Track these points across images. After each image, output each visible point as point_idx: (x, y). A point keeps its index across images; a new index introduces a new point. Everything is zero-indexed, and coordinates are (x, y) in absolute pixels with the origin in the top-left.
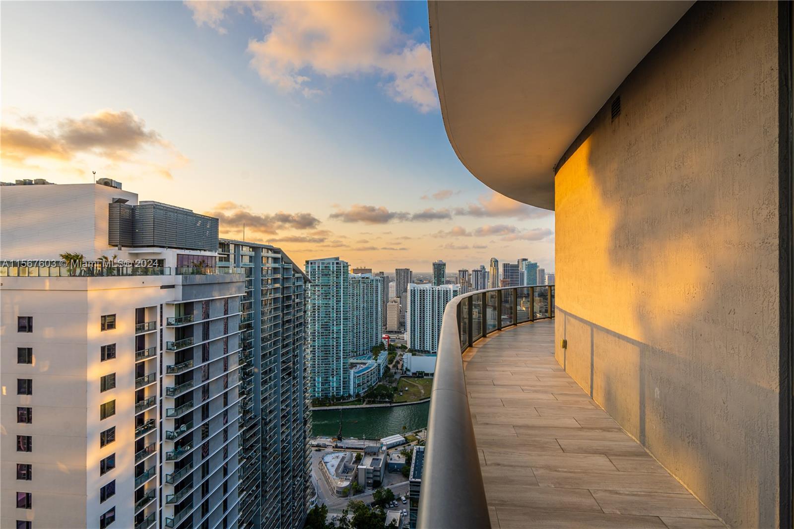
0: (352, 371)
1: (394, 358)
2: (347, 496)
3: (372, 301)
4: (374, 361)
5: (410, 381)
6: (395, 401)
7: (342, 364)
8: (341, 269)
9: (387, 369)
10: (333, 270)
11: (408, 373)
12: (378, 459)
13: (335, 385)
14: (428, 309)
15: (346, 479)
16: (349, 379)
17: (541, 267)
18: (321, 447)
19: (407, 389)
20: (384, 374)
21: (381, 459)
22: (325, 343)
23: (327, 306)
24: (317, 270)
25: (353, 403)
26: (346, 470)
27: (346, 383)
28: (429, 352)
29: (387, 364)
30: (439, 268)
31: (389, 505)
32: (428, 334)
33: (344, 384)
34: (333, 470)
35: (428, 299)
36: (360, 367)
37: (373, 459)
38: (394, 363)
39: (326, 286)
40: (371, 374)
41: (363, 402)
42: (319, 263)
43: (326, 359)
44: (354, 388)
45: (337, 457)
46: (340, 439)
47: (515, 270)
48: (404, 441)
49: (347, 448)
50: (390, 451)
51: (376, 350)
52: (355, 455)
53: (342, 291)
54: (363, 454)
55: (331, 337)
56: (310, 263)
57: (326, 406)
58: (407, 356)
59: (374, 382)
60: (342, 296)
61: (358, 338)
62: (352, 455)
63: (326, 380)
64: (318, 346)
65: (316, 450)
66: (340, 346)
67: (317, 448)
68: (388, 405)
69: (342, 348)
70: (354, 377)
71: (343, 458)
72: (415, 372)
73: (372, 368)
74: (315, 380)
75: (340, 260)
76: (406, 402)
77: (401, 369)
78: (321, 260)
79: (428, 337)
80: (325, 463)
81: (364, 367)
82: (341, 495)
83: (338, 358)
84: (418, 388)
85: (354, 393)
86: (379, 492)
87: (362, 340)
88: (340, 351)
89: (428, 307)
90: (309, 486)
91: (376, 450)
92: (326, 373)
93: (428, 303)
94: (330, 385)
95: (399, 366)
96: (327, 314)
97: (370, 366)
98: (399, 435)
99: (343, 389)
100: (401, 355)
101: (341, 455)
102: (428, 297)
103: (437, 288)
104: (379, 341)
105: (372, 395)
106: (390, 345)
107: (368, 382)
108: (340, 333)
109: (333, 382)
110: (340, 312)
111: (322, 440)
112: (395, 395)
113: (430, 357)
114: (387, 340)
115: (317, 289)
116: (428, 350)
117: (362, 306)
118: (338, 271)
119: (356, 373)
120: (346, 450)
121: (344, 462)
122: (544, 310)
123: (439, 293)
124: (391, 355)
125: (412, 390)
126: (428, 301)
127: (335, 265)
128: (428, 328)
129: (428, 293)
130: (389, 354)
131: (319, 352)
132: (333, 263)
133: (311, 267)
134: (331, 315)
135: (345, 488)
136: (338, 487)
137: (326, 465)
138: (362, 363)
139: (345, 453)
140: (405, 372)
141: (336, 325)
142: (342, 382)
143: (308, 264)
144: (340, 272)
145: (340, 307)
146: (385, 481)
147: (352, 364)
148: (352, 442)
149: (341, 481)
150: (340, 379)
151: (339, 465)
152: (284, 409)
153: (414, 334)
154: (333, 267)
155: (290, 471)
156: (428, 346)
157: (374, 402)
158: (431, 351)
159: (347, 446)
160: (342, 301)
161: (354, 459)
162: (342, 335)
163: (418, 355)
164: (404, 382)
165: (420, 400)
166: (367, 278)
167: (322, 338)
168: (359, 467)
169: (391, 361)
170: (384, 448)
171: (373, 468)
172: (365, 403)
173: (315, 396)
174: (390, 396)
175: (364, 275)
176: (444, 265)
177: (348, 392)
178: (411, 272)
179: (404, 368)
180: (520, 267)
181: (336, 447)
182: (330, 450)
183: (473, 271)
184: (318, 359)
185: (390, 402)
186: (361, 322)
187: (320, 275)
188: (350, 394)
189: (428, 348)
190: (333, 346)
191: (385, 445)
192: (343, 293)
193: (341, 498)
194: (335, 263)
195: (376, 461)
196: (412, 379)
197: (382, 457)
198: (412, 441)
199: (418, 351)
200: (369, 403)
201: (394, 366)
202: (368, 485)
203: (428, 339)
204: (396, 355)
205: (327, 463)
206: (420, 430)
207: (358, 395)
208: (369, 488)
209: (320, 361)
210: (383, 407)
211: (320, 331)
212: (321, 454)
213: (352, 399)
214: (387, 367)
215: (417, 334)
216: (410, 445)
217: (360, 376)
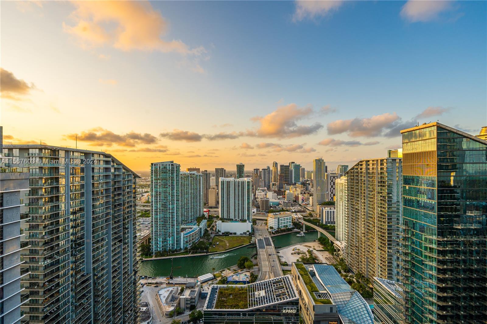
0: (182, 234)
1: (212, 224)
2: (172, 317)
3: (197, 189)
4: (197, 226)
5: (220, 238)
6: (209, 251)
7: (175, 229)
8: (174, 169)
9: (206, 231)
10: (169, 169)
11: (219, 233)
12: (194, 291)
13: (171, 243)
14: (232, 193)
15: (172, 305)
16: (180, 238)
17: (303, 167)
18: (158, 284)
19: (218, 243)
20: (204, 234)
21: (196, 291)
22: (164, 216)
23: (165, 192)
24: (158, 169)
25: (182, 254)
26: (173, 299)
27: (178, 241)
28: (232, 220)
29: (206, 228)
30: (240, 168)
31: (200, 321)
32: (232, 208)
33: (177, 242)
34: (164, 300)
35: (232, 187)
36: (188, 231)
37: (191, 291)
38: (211, 227)
39: (165, 179)
40: (195, 235)
41: (189, 253)
42: (160, 165)
43: (165, 226)
44: (183, 244)
45: (168, 291)
46: (171, 278)
47: (287, 169)
48: (213, 278)
49: (176, 284)
50: (204, 284)
51: (199, 219)
52: (180, 288)
53: (175, 182)
54: (185, 287)
55: (168, 212)
56: (154, 165)
57: (165, 256)
58: (219, 222)
59: (197, 240)
60: (175, 186)
61: (188, 212)
62: (178, 289)
63: (165, 240)
64: (160, 218)
65: (155, 287)
66: (174, 217)
67: (155, 285)
68: (205, 254)
69: (175, 219)
70: (184, 237)
71: (172, 291)
72: (224, 232)
73: (196, 231)
74: (157, 240)
75: (174, 162)
76: (217, 252)
77: (215, 231)
78: (161, 163)
79: (232, 211)
80: (159, 295)
81: (191, 230)
82: (168, 317)
83: (173, 226)
84: (225, 242)
85: (183, 247)
86: (193, 313)
87: (190, 214)
88: (174, 220)
89: (232, 192)
90: (139, 315)
91: (193, 285)
92: (165, 235)
93: (232, 190)
94: (167, 243)
95: (214, 229)
96: (166, 197)
97: (194, 230)
98: (210, 274)
99: (176, 245)
100: (216, 222)
101: (171, 289)
102: (232, 186)
103: (237, 180)
104: (202, 213)
105: (195, 248)
106: (209, 216)
107: (193, 240)
108: (174, 209)
109: (170, 241)
110: (174, 196)
111: (160, 279)
112: (210, 247)
113: (233, 223)
114: (207, 212)
115: (158, 181)
116: (232, 218)
117: (190, 192)
118: (173, 170)
119: (185, 234)
120: (175, 285)
121: (172, 294)
122: (303, 193)
123: (238, 183)
124: (210, 222)
125: (221, 244)
126: (232, 188)
127: (171, 166)
128: (232, 205)
129: (232, 183)
130: (208, 221)
131: (160, 222)
132: (169, 165)
133: (155, 167)
134: (168, 198)
135: (171, 311)
136: (166, 311)
137: (160, 297)
138: (189, 228)
139: (174, 288)
140: (218, 233)
141: (172, 204)
142: (175, 241)
143: (153, 165)
144: (174, 171)
145: (174, 192)
146: (199, 305)
147: (183, 228)
148: (180, 280)
149: (169, 307)
150: (174, 239)
151: (168, 296)
152: (115, 266)
153: (224, 209)
154: (169, 167)
155: (121, 308)
156: (232, 216)
157: (196, 253)
158: (234, 219)
159: (176, 283)
160: (175, 189)
161: (179, 291)
162: (175, 211)
163: (225, 222)
164: (216, 239)
165: (226, 250)
166: (193, 174)
167: (162, 213)
168: (181, 297)
169: (209, 226)
170: (199, 283)
171: (190, 297)
172: (191, 253)
173: (158, 250)
174: (207, 248)
175: (191, 173)
176: (244, 166)
177: (179, 247)
178: (225, 170)
179: (217, 230)
180: (291, 167)
181: (169, 283)
182: (164, 285)
183: (262, 169)
184: (160, 226)
185: (206, 252)
186: (190, 202)
187: (161, 173)
188: (180, 248)
189: (232, 217)
190: (169, 218)
191: (199, 281)
192: (176, 184)
193: (168, 319)
194: (171, 165)
195: (192, 292)
196: (222, 237)
197: (197, 289)
198: (218, 277)
199: (226, 219)
200: (193, 253)
201: (211, 229)
202: (187, 308)
203: (232, 212)
204: (213, 222)
205: (161, 295)
206: (224, 269)
207: (186, 248)
208: (187, 310)
209: (161, 227)
210: (202, 255)
211: (161, 209)
212: (157, 289)
213: (182, 251)
214: (206, 229)
215: (225, 209)
216: (217, 280)
217: (187, 236)
